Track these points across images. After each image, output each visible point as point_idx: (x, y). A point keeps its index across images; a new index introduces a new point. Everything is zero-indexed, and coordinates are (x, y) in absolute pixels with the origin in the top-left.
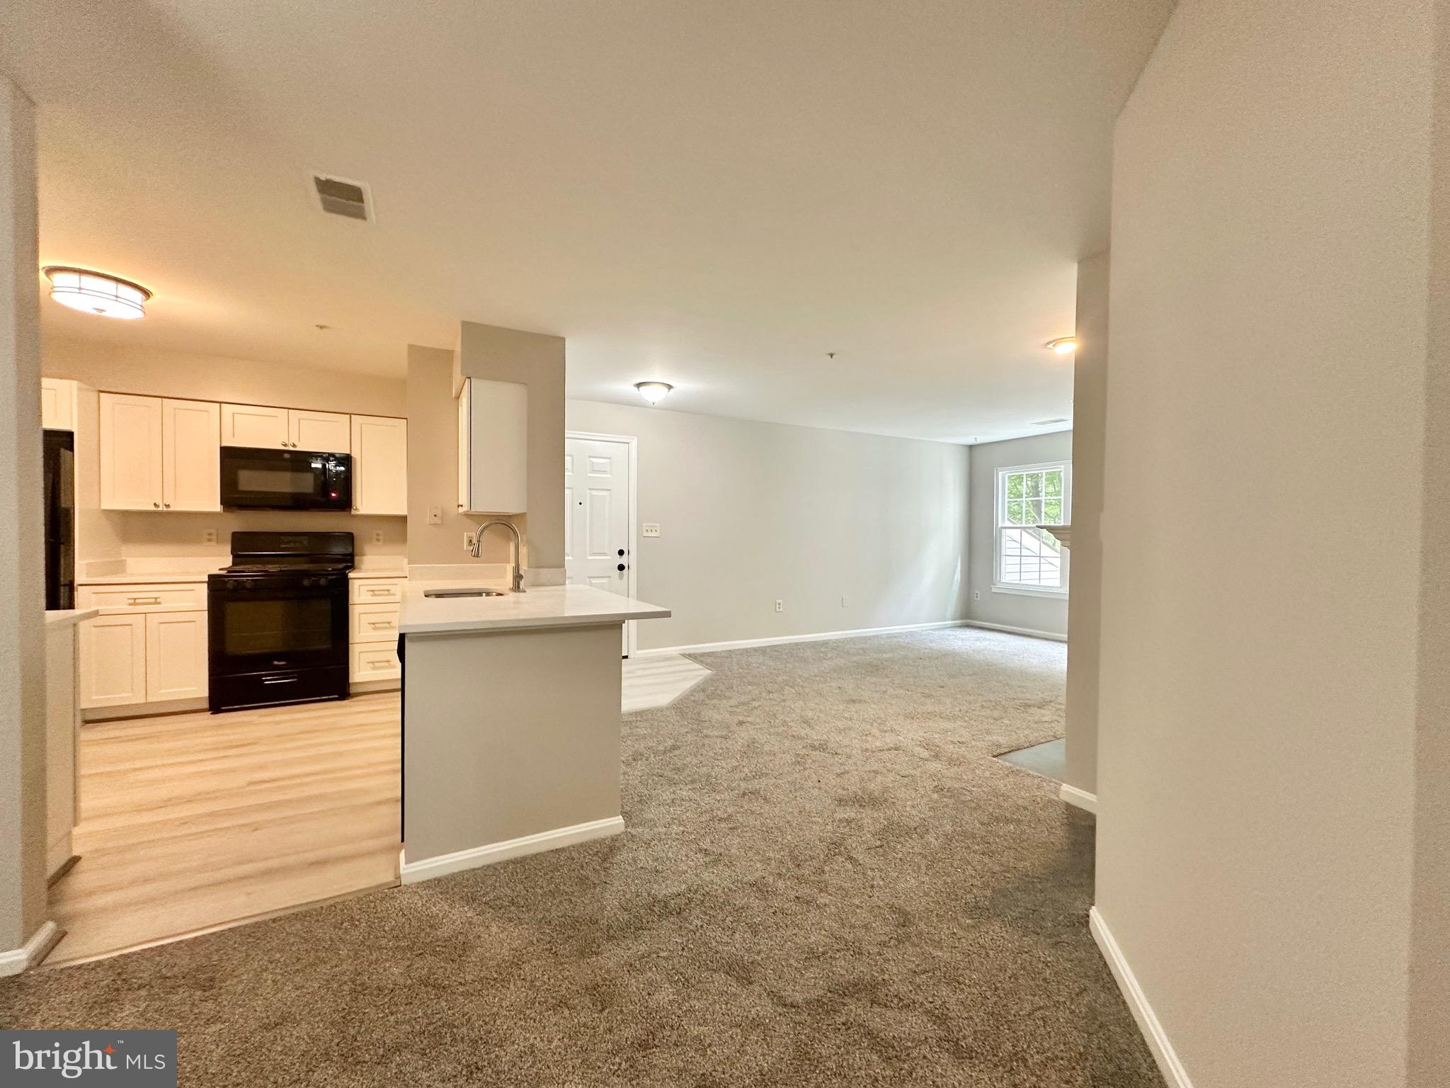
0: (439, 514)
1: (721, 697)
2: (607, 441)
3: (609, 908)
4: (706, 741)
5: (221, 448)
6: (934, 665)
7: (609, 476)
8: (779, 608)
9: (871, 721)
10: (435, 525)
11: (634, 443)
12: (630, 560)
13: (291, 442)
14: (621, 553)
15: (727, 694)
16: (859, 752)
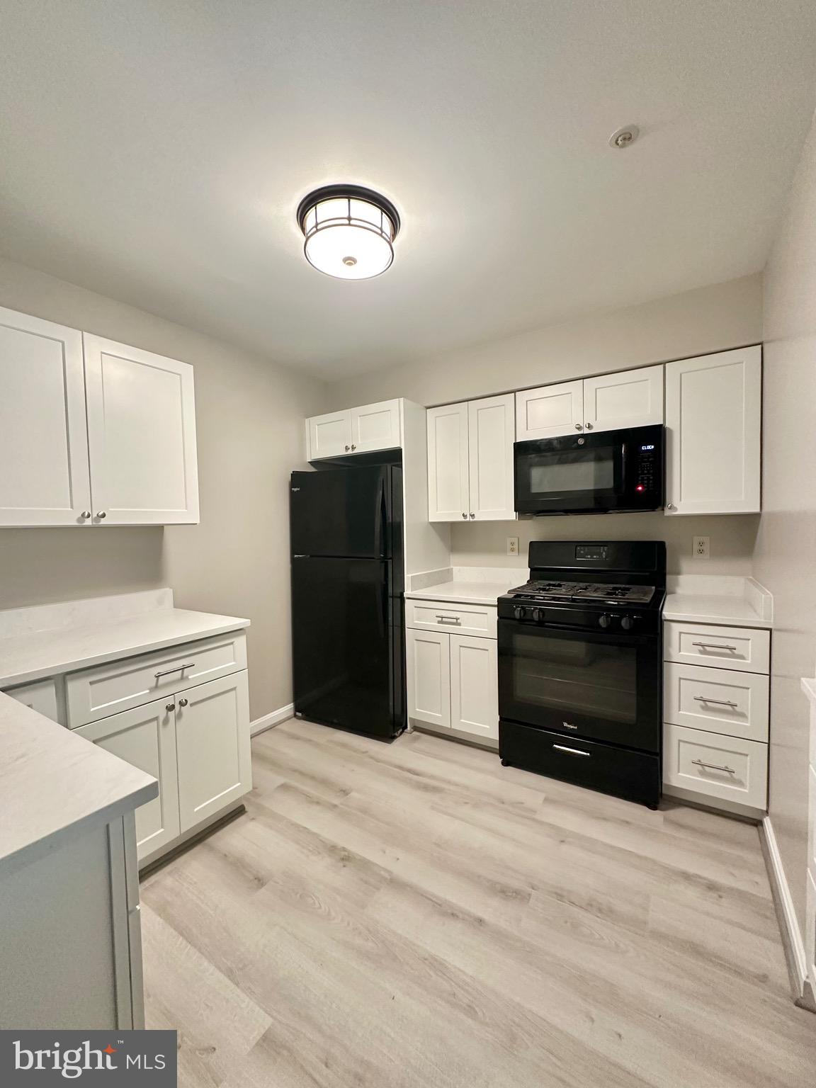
5: (514, 444)
13: (586, 422)
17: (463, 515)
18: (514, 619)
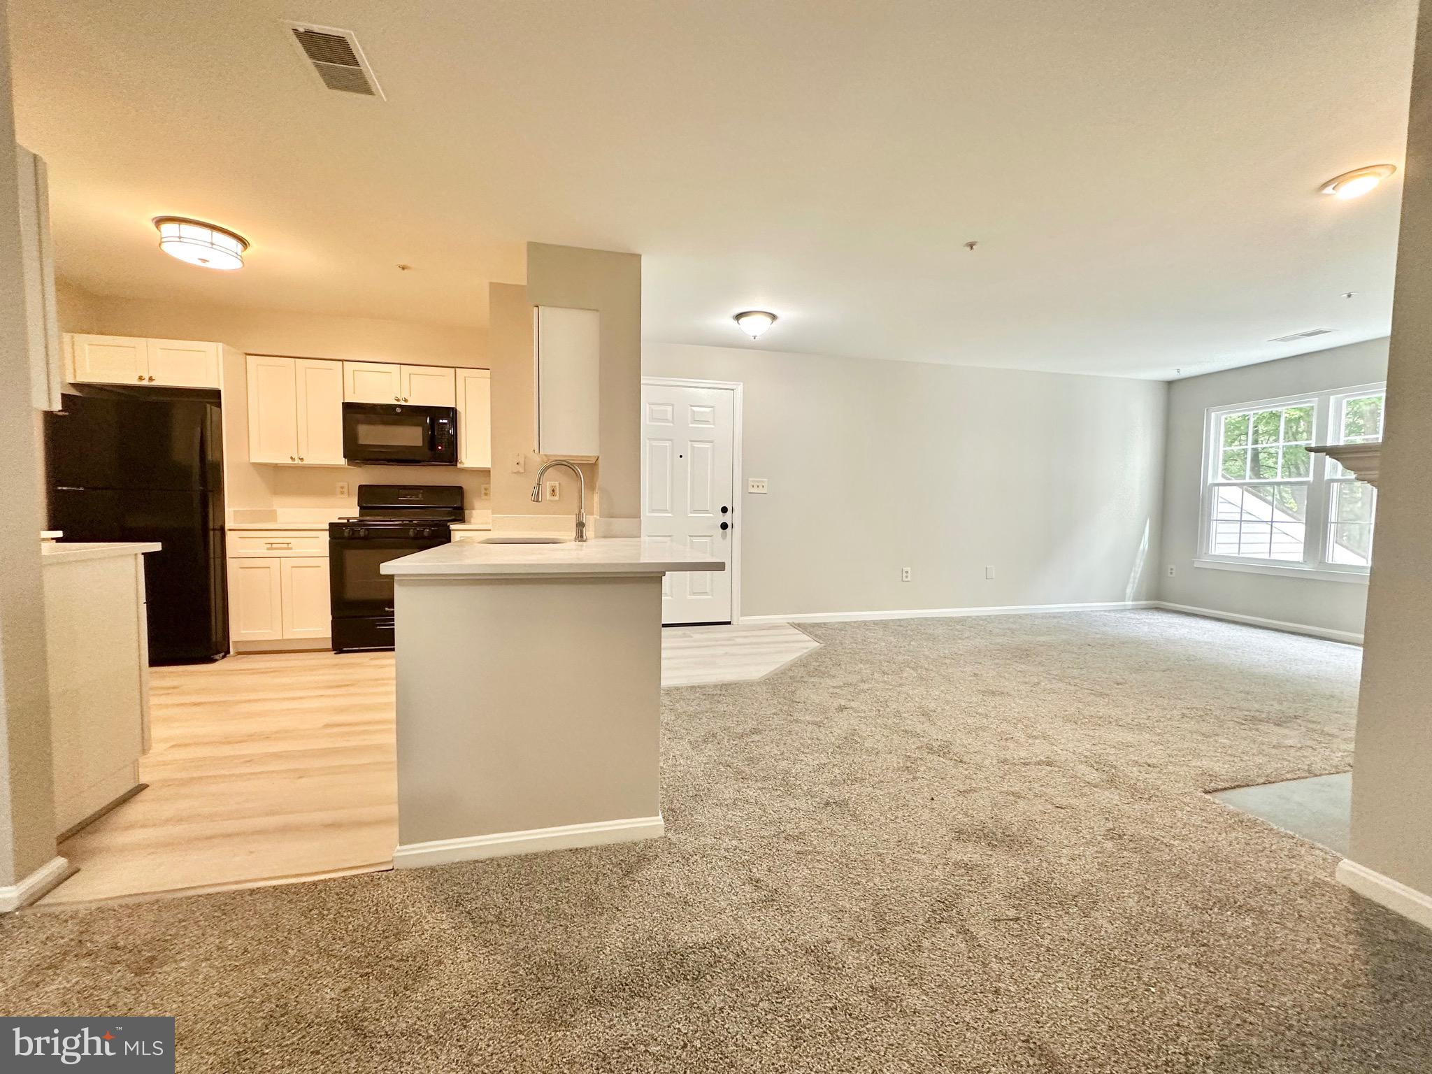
0: (522, 462)
1: (823, 674)
2: (710, 388)
3: (607, 951)
4: (795, 727)
5: (343, 403)
6: (1108, 655)
7: (712, 426)
8: (907, 577)
9: (1015, 721)
10: (518, 473)
11: (740, 389)
12: (735, 518)
13: (403, 397)
14: (724, 510)
15: (833, 672)
16: (995, 762)
17: (292, 458)
18: (343, 538)
